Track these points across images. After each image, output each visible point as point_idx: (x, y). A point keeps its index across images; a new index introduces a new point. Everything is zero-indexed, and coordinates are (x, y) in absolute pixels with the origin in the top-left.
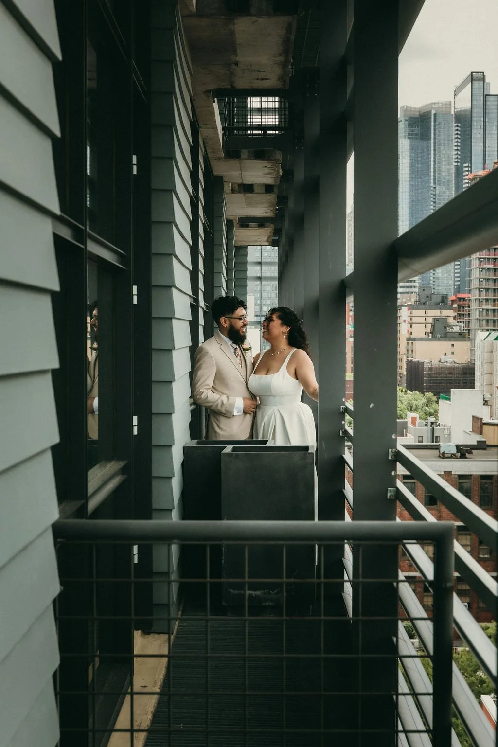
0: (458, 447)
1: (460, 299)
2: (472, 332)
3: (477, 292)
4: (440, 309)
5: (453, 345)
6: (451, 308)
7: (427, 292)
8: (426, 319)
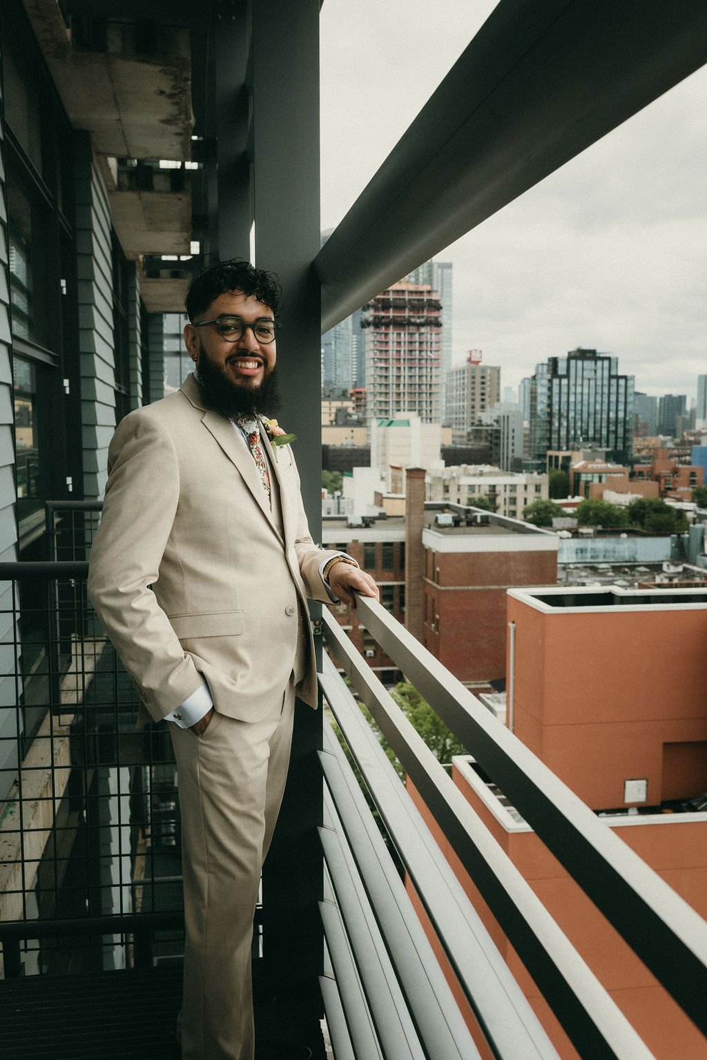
0: (363, 519)
1: (357, 393)
2: (368, 421)
3: (372, 386)
4: (342, 400)
5: (352, 431)
6: (350, 400)
7: (331, 387)
8: (330, 410)
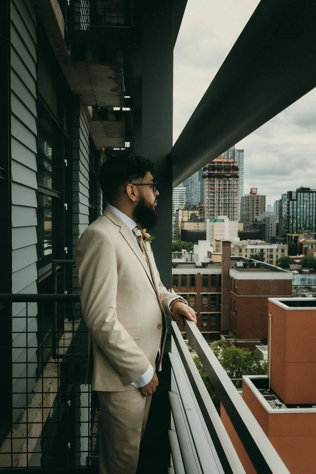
0: (202, 263)
1: (200, 207)
2: (205, 219)
3: (207, 204)
4: (194, 210)
5: (198, 224)
6: (197, 210)
7: (189, 204)
8: (188, 214)
